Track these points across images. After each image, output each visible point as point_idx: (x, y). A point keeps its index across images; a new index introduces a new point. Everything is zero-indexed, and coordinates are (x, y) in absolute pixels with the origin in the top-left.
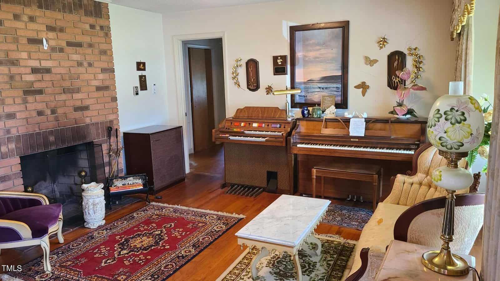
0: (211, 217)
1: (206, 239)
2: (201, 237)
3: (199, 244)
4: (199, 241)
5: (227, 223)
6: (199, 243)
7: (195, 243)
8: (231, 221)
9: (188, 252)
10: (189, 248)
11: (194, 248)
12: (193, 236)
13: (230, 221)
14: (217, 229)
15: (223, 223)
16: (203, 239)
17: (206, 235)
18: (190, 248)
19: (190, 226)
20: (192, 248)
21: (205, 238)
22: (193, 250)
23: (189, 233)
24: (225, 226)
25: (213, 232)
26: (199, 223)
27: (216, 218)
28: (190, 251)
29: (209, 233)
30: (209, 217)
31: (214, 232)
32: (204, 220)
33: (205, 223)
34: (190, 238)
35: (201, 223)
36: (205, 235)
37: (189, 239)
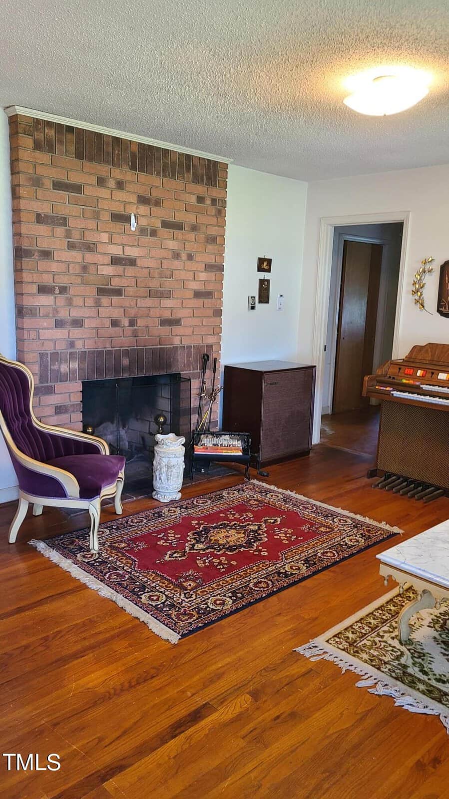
0: (342, 520)
1: (329, 554)
2: (321, 549)
3: (315, 561)
4: (316, 555)
5: (369, 536)
6: (315, 559)
7: (310, 557)
8: (377, 534)
9: (296, 569)
10: (298, 563)
11: (305, 565)
12: (307, 545)
13: (374, 534)
14: (349, 543)
15: (361, 534)
16: (323, 554)
17: (330, 548)
18: (300, 562)
19: (305, 528)
20: (303, 564)
21: (327, 552)
22: (305, 568)
23: (302, 538)
24: (364, 539)
25: (342, 546)
26: (320, 527)
27: (352, 524)
28: (299, 569)
29: (335, 546)
30: (340, 520)
31: (344, 547)
32: (331, 523)
33: (331, 528)
34: (303, 547)
35: (324, 526)
36: (327, 548)
37: (300, 549)
